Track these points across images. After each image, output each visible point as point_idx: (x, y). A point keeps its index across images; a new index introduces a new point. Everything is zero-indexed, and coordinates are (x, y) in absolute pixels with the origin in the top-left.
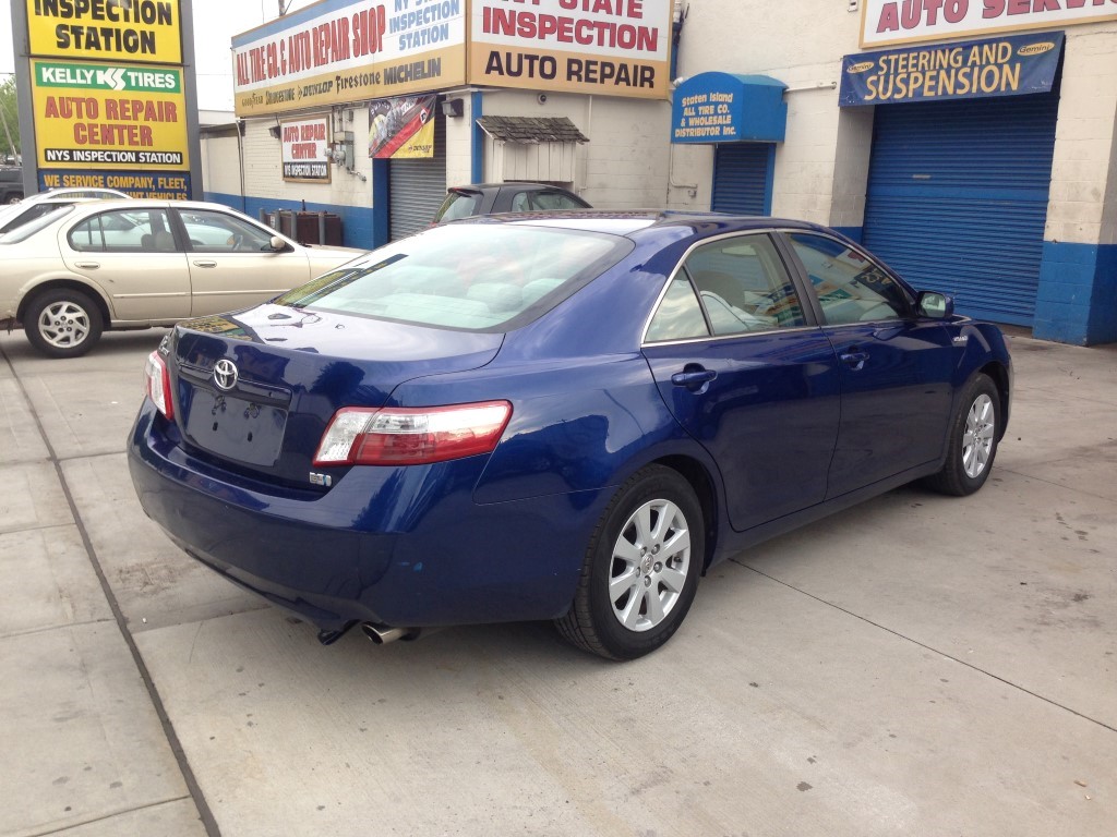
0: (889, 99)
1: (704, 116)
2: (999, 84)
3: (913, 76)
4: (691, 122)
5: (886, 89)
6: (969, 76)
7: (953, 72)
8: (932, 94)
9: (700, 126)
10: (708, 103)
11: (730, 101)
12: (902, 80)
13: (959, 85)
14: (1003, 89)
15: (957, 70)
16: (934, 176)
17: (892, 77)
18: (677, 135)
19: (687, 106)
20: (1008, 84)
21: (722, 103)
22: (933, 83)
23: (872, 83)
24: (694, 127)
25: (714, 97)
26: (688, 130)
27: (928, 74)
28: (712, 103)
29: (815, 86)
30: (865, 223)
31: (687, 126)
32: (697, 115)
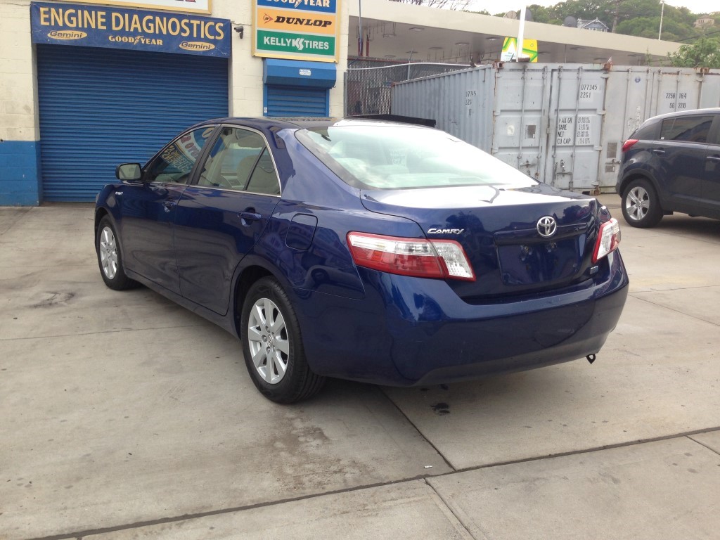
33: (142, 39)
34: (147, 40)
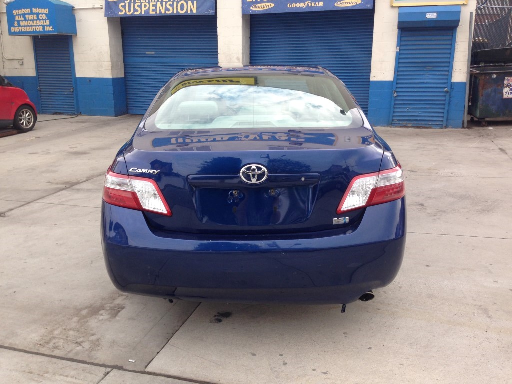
0: (132, 14)
1: (31, 21)
2: (187, 10)
3: (144, 5)
4: (22, 24)
5: (130, 11)
6: (172, 6)
7: (164, 3)
8: (154, 13)
9: (29, 26)
10: (32, 13)
11: (47, 13)
12: (138, 6)
13: (167, 10)
14: (189, 12)
15: (166, 3)
16: (157, 53)
17: (133, 5)
18: (13, 31)
19: (17, 15)
20: (191, 10)
21: (42, 14)
22: (154, 8)
23: (122, 6)
24: (24, 26)
25: (35, 11)
26: (20, 28)
27: (152, 4)
28: (35, 14)
29: (91, 7)
30: (125, 76)
31: (19, 25)
32: (25, 20)
33: (309, 4)
34: (313, 4)
